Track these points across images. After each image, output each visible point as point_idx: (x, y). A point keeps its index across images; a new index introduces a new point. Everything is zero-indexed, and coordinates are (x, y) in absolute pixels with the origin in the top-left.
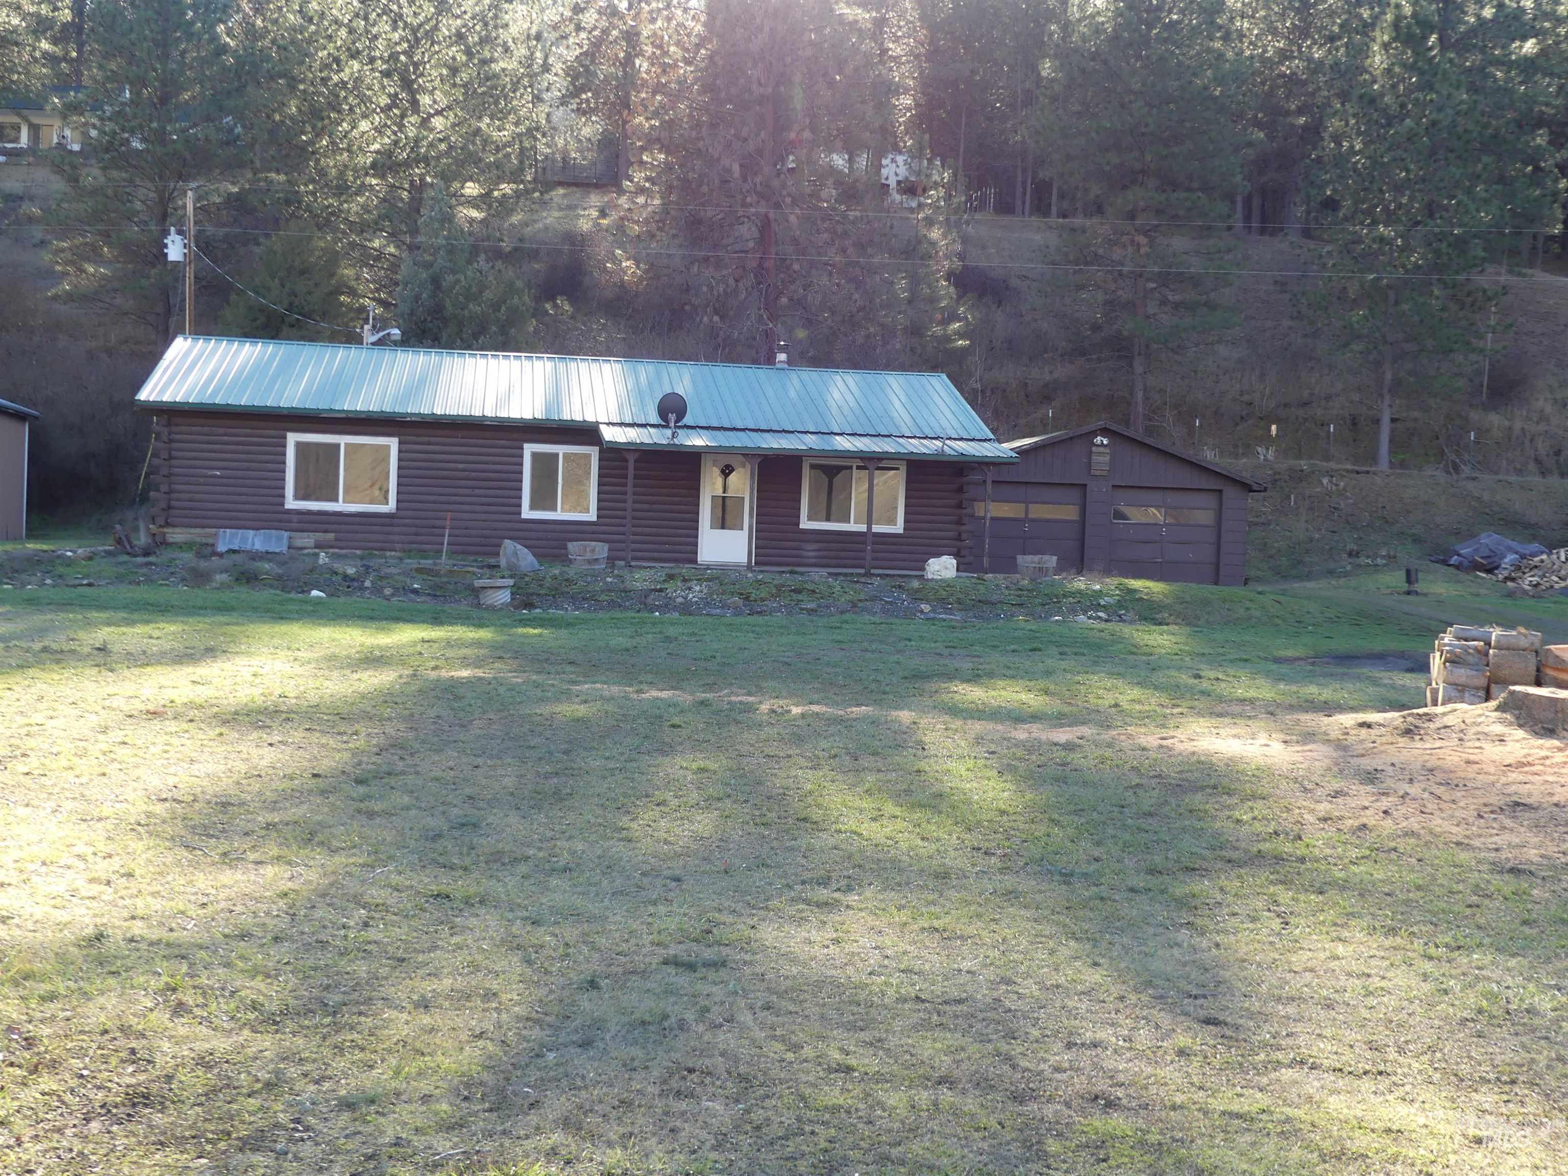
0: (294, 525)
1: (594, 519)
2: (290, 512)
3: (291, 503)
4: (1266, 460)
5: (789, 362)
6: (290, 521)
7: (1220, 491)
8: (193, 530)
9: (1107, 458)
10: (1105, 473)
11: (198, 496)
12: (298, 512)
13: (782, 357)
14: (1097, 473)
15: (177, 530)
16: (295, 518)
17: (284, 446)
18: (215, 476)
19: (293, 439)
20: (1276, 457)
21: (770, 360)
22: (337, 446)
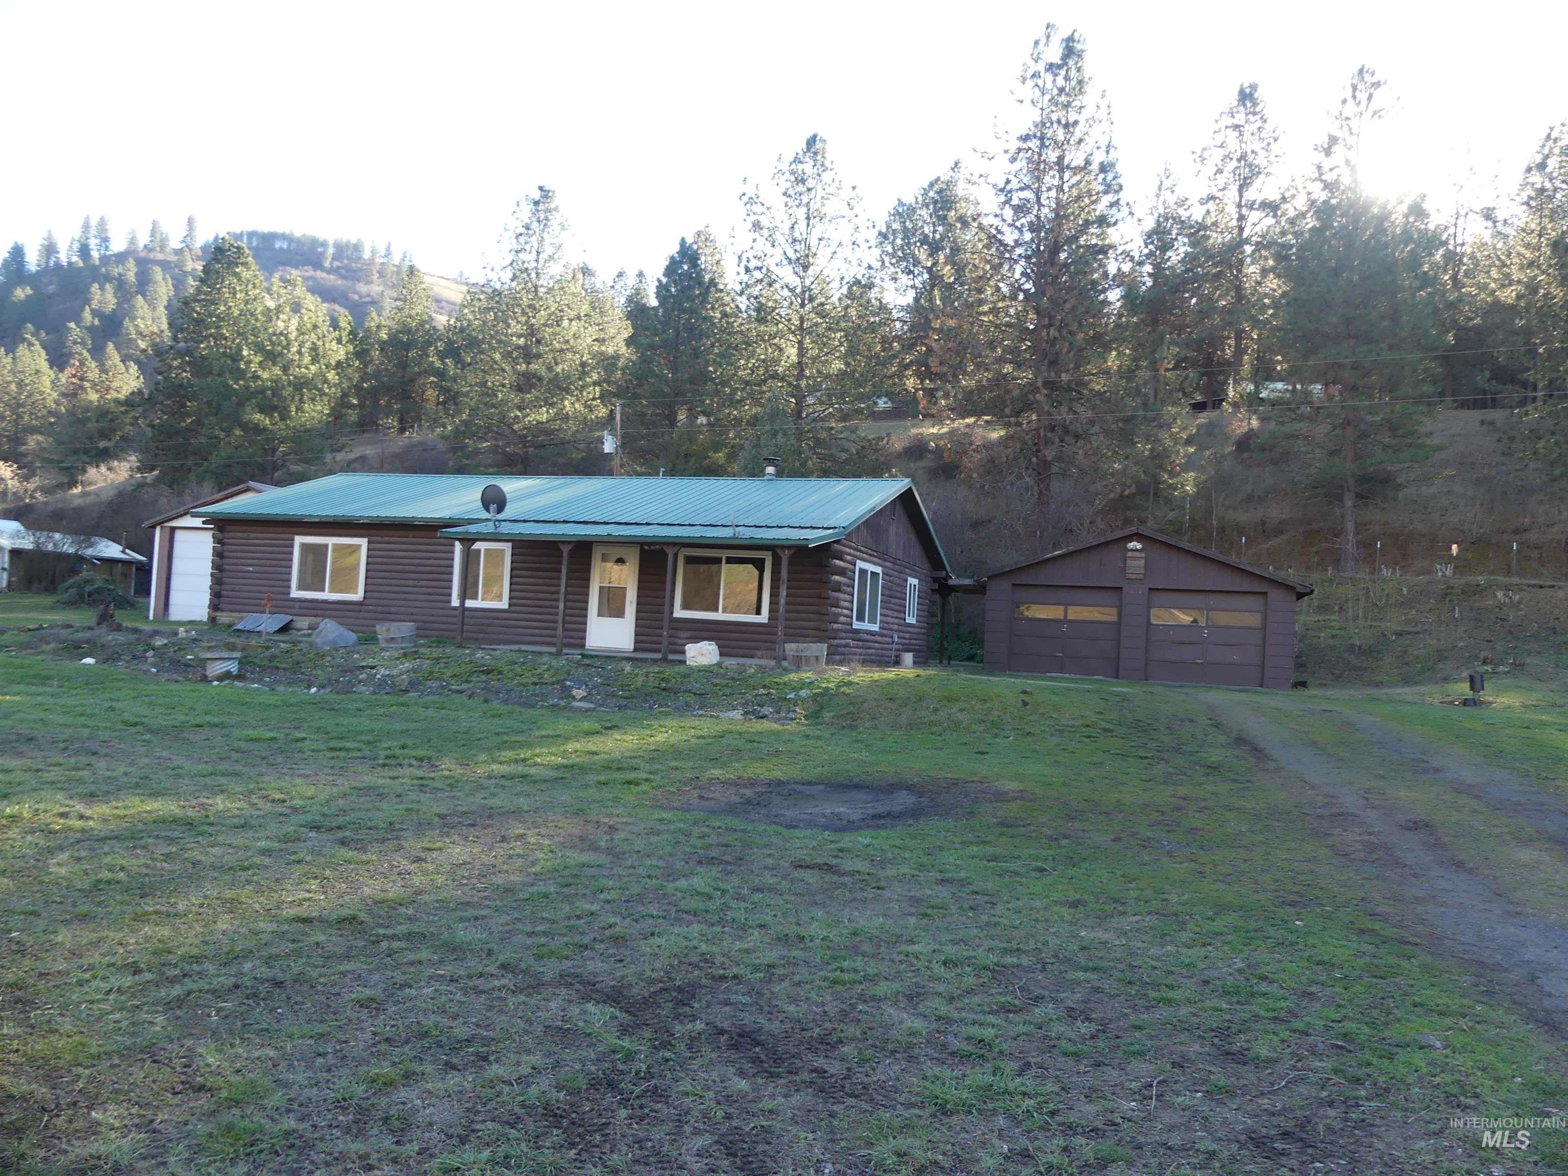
0: (296, 611)
1: (506, 606)
2: (294, 600)
3: (295, 593)
4: (1444, 576)
6: (293, 608)
7: (1265, 593)
8: (234, 614)
9: (1143, 562)
10: (1141, 577)
11: (237, 587)
12: (300, 600)
14: (1133, 577)
15: (224, 614)
16: (297, 605)
17: (292, 546)
18: (249, 572)
19: (299, 540)
20: (1454, 574)
22: (326, 546)
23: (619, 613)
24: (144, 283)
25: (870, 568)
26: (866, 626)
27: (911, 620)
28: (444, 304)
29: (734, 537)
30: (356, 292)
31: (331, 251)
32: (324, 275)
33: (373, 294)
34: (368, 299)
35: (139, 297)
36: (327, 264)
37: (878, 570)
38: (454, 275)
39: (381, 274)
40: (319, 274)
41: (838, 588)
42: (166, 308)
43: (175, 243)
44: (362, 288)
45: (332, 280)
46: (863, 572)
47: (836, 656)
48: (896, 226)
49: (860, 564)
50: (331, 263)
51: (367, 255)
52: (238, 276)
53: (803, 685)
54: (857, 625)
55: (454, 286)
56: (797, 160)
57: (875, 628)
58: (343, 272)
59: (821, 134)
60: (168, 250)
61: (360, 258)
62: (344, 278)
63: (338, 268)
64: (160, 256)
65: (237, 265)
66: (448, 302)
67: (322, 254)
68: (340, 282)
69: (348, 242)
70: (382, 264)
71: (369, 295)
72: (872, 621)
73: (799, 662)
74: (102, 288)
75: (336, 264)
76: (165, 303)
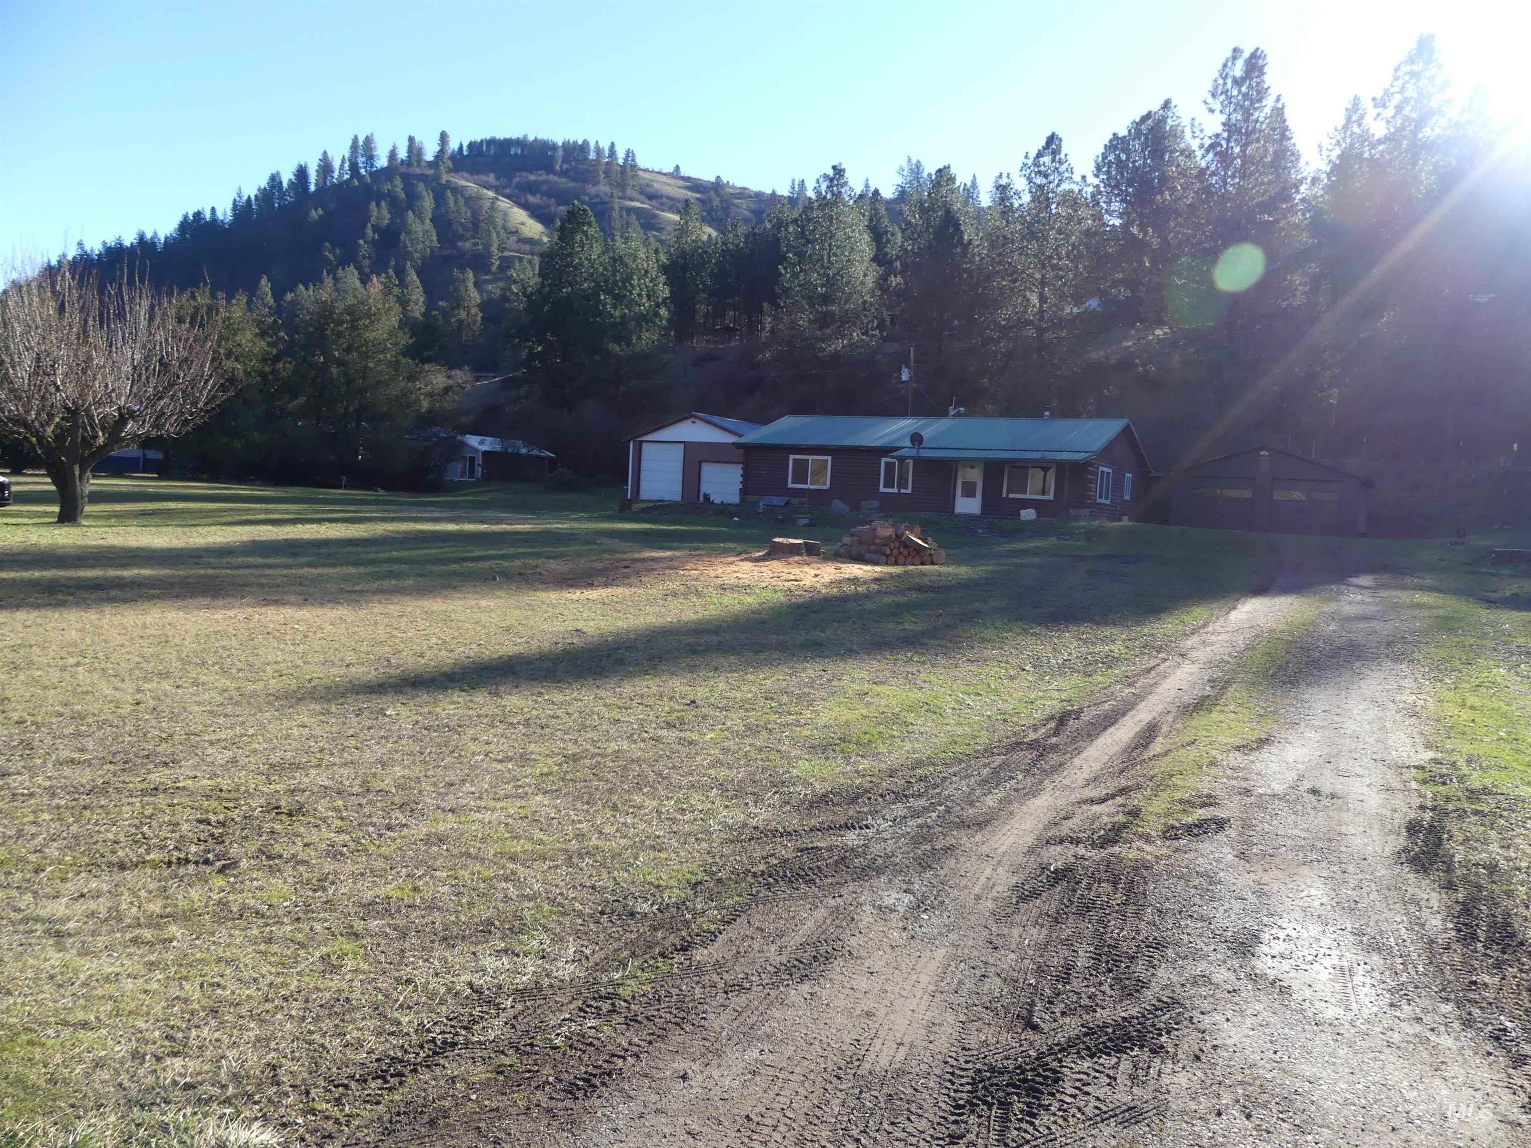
0: (791, 495)
2: (790, 489)
3: (790, 485)
9: (1269, 462)
10: (1268, 471)
12: (794, 489)
14: (1263, 471)
16: (792, 491)
17: (788, 460)
19: (792, 457)
22: (808, 460)
23: (973, 495)
24: (412, 198)
25: (1106, 470)
26: (1103, 501)
27: (1127, 498)
28: (664, 200)
29: (1042, 458)
30: (586, 194)
31: (560, 153)
32: (556, 178)
33: (601, 194)
34: (598, 200)
35: (410, 212)
36: (557, 167)
37: (1110, 470)
38: (669, 169)
39: (607, 174)
40: (552, 178)
41: (1091, 482)
42: (431, 220)
43: (429, 155)
44: (592, 189)
45: (563, 182)
46: (1103, 472)
47: (1093, 517)
48: (1111, 158)
49: (1101, 468)
50: (561, 166)
51: (592, 156)
52: (585, 233)
53: (1081, 527)
54: (1099, 501)
55: (671, 181)
56: (1039, 155)
57: (1108, 502)
58: (572, 174)
59: (1060, 133)
60: (423, 164)
61: (586, 159)
62: (574, 179)
63: (567, 170)
64: (418, 171)
65: (584, 224)
66: (668, 198)
67: (553, 157)
68: (571, 185)
69: (575, 143)
70: (607, 163)
71: (597, 196)
72: (1107, 498)
73: (1077, 518)
74: (378, 205)
75: (565, 166)
76: (430, 216)
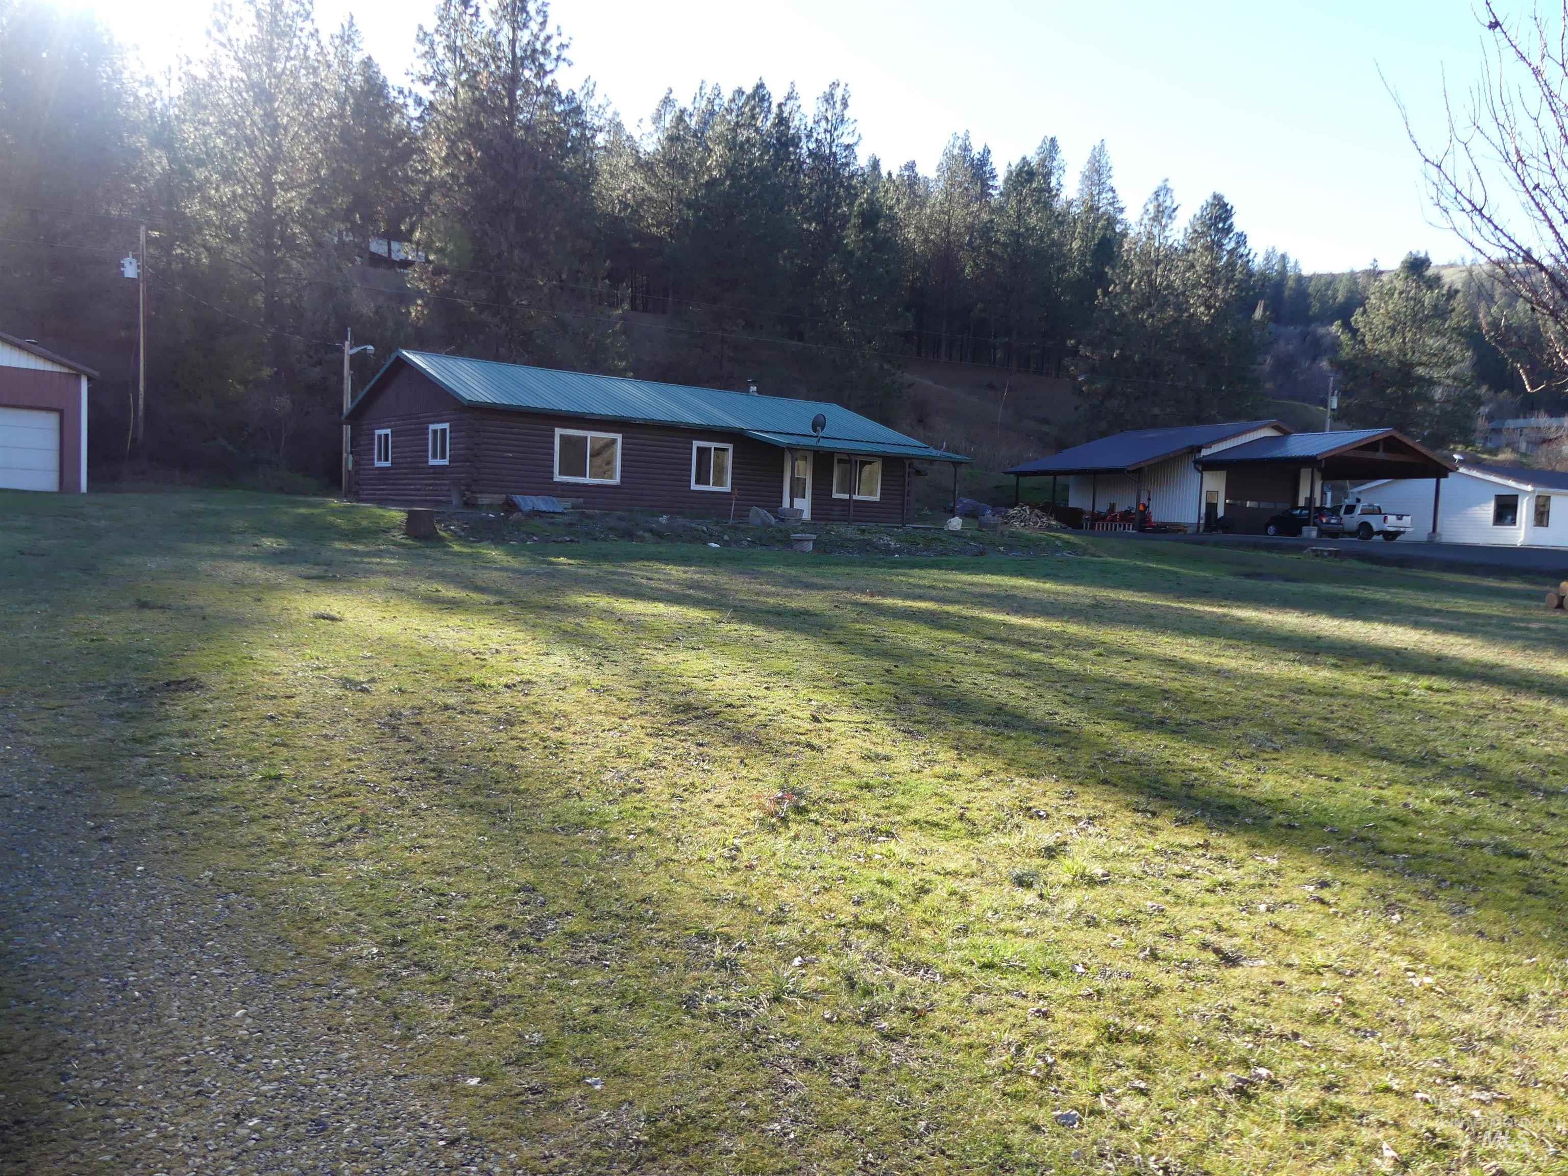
3: (558, 478)
5: (758, 392)
13: (753, 388)
19: (559, 432)
21: (746, 390)
22: (586, 439)
